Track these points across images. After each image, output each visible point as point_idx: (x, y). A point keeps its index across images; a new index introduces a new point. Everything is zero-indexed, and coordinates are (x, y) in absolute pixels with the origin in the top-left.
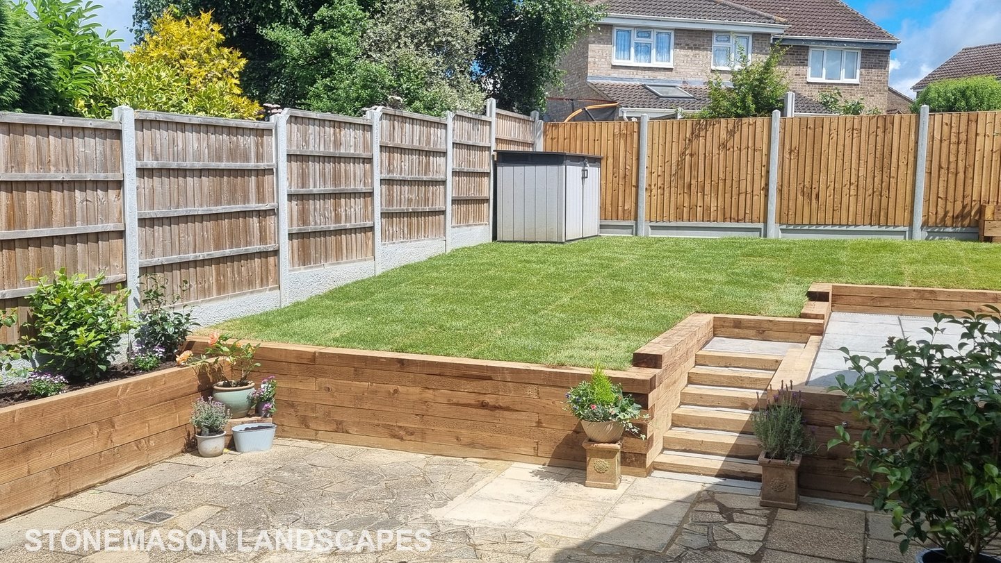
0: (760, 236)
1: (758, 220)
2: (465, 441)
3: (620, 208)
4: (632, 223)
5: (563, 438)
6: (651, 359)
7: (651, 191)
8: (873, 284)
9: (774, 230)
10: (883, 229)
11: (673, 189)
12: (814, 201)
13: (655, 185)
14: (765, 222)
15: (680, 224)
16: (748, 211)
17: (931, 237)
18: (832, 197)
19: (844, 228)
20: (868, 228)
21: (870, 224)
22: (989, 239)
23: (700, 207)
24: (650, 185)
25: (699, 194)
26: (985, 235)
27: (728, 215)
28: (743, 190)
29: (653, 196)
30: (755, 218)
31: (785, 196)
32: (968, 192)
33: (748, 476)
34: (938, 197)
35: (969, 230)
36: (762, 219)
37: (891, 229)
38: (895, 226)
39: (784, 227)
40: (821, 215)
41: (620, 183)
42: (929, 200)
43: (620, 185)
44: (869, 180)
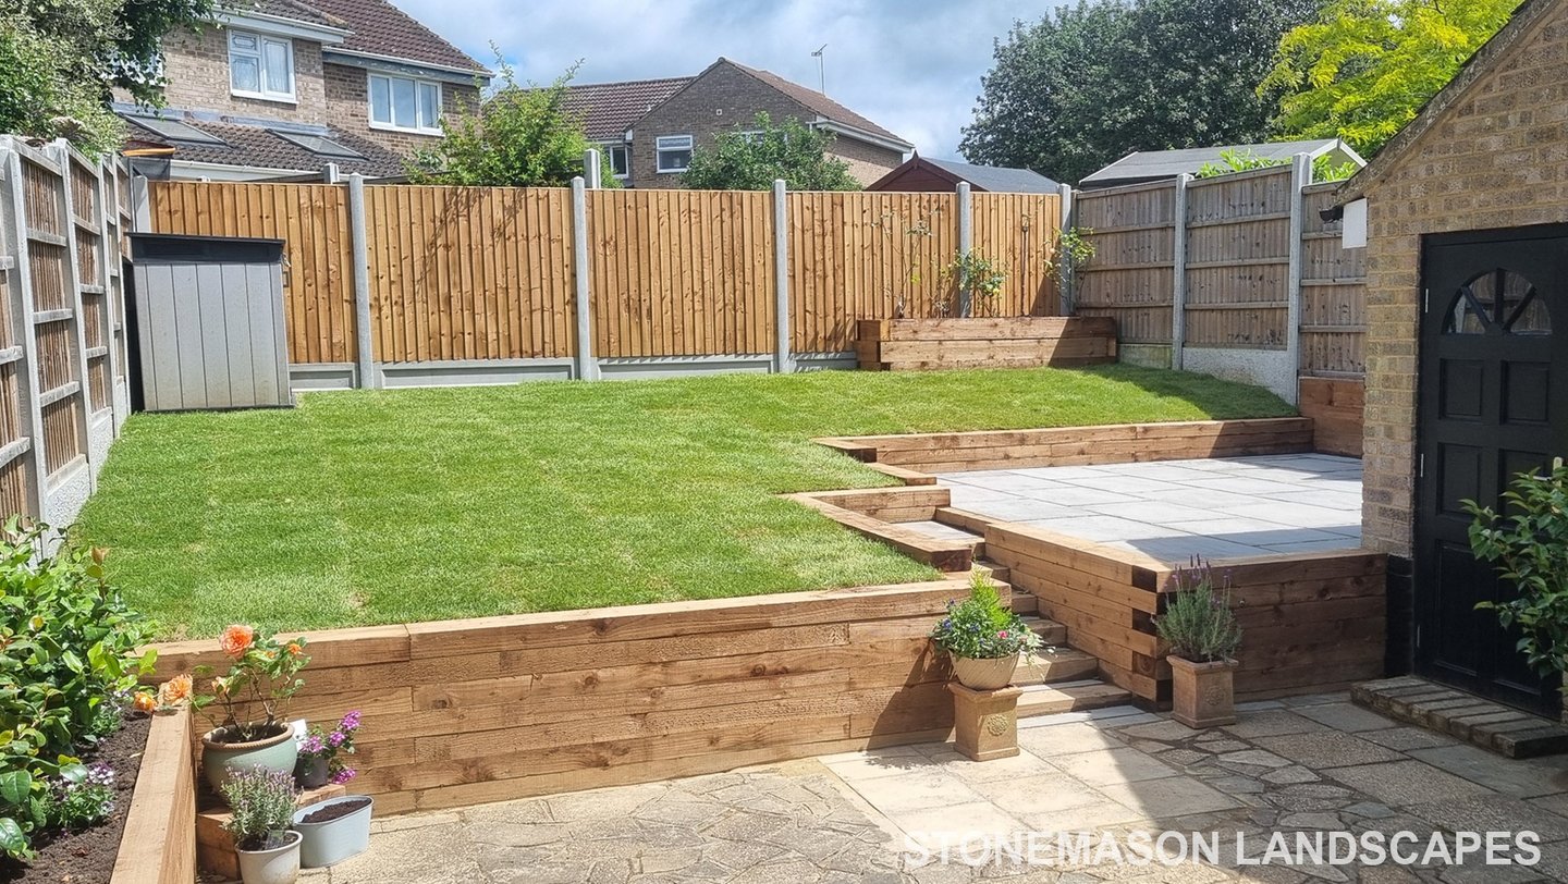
0: (570, 377)
1: (564, 352)
2: (725, 741)
3: (324, 342)
4: (350, 366)
5: (889, 699)
7: (380, 310)
9: (591, 369)
10: (741, 358)
11: (419, 306)
12: (645, 321)
13: (386, 300)
14: (577, 355)
15: (437, 364)
16: (547, 340)
17: (800, 368)
18: (669, 313)
19: (690, 360)
20: (721, 358)
21: (724, 353)
22: (886, 367)
23: (469, 334)
24: (377, 299)
25: (466, 313)
26: (883, 361)
27: (516, 347)
28: (536, 304)
29: (383, 317)
30: (559, 350)
31: (602, 314)
32: (840, 304)
34: (806, 311)
35: (845, 355)
36: (570, 351)
37: (751, 358)
38: (756, 354)
39: (605, 362)
40: (657, 342)
41: (320, 295)
42: (795, 315)
43: (320, 300)
44: (718, 287)
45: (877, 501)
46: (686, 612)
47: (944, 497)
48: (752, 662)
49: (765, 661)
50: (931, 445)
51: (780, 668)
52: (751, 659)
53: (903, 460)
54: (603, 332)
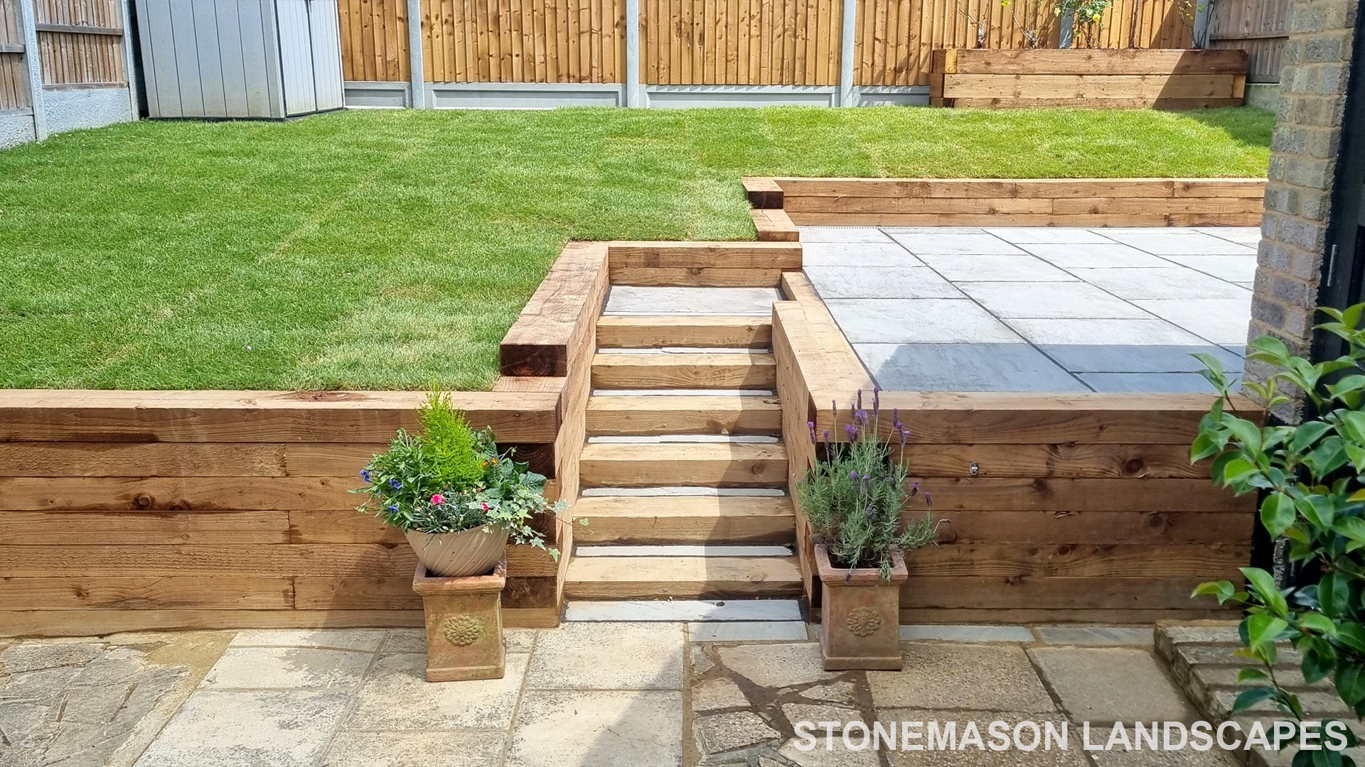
0: (617, 104)
1: (612, 78)
2: (99, 594)
3: (379, 60)
4: (402, 85)
5: (353, 561)
6: (541, 356)
7: (431, 28)
8: (831, 175)
9: (639, 96)
10: (800, 90)
11: (468, 25)
12: (697, 46)
13: (437, 18)
14: (624, 81)
15: (486, 86)
16: (595, 64)
17: (865, 102)
18: (724, 38)
19: (743, 90)
20: (778, 89)
21: (781, 83)
22: (950, 103)
23: (517, 56)
24: (428, 17)
25: (514, 33)
26: (945, 96)
27: (563, 71)
28: (585, 27)
29: (434, 35)
30: (607, 75)
31: (653, 36)
32: (915, 31)
33: (766, 588)
34: (875, 39)
35: (917, 90)
36: (618, 77)
37: (811, 90)
38: (817, 86)
39: (653, 89)
40: (709, 69)
41: (375, 13)
42: (863, 43)
43: (375, 18)
44: (778, 11)
45: (703, 259)
46: (20, 409)
47: (794, 258)
48: (134, 489)
49: (155, 490)
50: (896, 191)
51: (177, 502)
52: (131, 485)
53: (858, 208)
54: (652, 57)
